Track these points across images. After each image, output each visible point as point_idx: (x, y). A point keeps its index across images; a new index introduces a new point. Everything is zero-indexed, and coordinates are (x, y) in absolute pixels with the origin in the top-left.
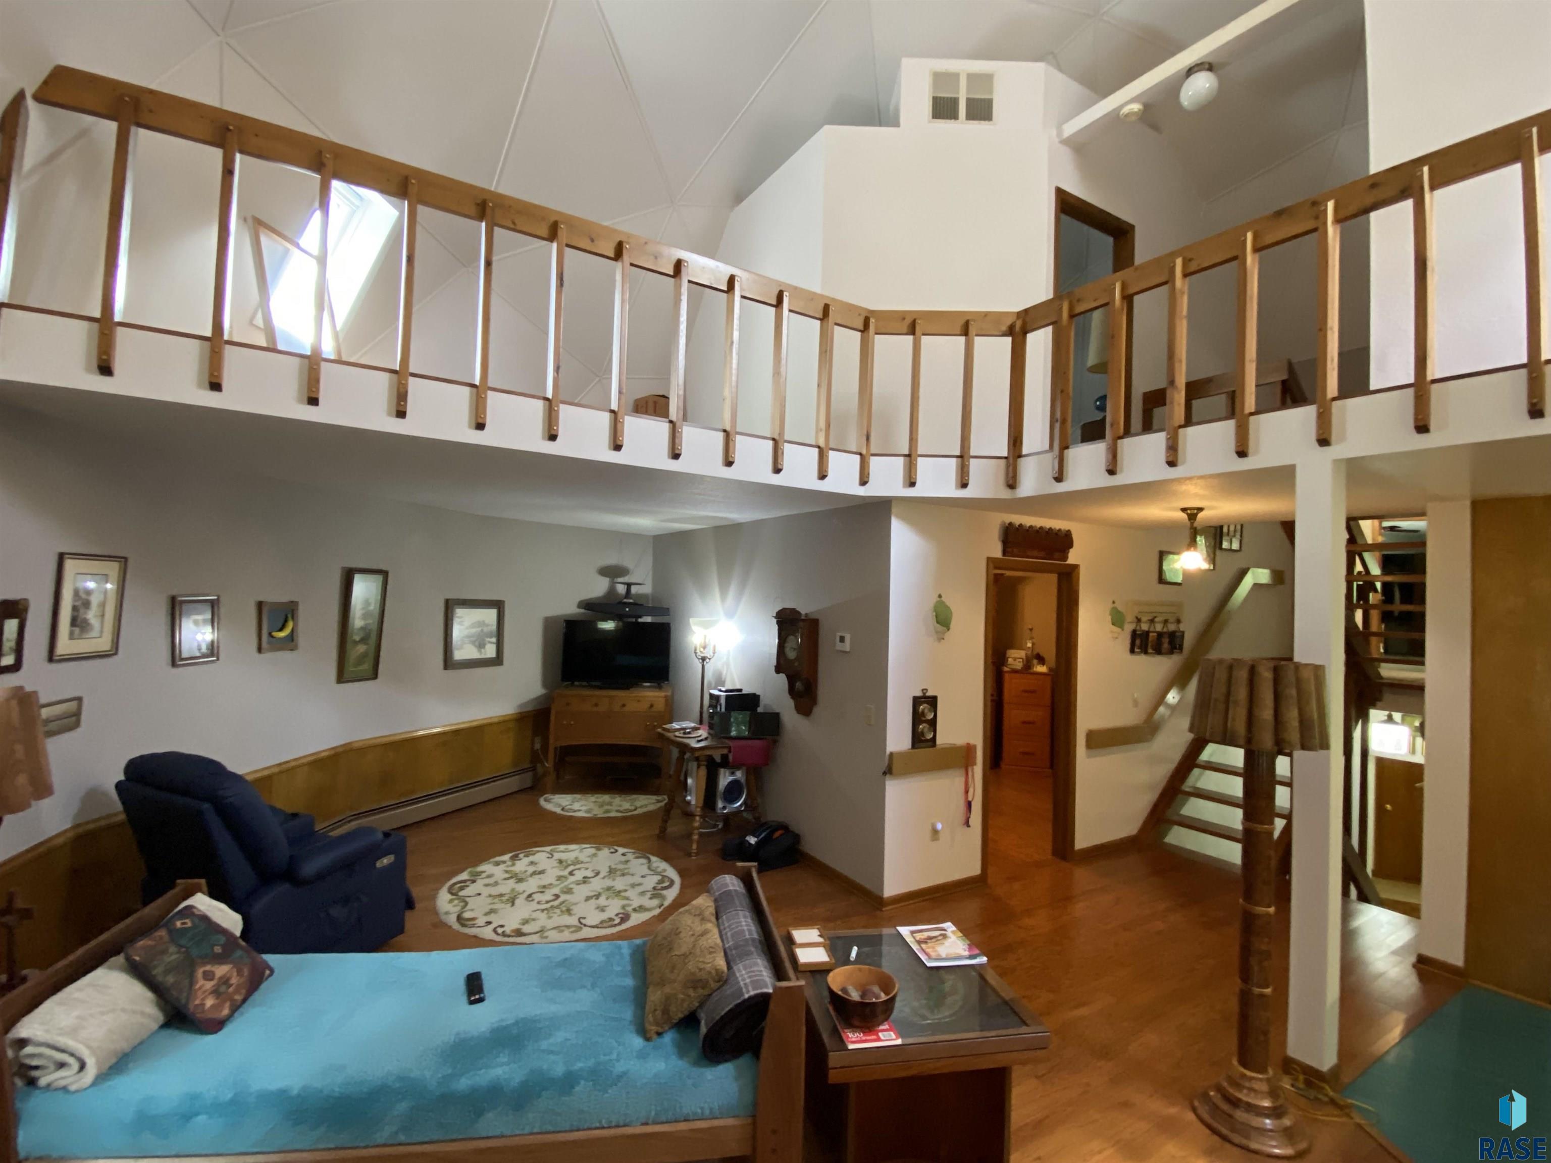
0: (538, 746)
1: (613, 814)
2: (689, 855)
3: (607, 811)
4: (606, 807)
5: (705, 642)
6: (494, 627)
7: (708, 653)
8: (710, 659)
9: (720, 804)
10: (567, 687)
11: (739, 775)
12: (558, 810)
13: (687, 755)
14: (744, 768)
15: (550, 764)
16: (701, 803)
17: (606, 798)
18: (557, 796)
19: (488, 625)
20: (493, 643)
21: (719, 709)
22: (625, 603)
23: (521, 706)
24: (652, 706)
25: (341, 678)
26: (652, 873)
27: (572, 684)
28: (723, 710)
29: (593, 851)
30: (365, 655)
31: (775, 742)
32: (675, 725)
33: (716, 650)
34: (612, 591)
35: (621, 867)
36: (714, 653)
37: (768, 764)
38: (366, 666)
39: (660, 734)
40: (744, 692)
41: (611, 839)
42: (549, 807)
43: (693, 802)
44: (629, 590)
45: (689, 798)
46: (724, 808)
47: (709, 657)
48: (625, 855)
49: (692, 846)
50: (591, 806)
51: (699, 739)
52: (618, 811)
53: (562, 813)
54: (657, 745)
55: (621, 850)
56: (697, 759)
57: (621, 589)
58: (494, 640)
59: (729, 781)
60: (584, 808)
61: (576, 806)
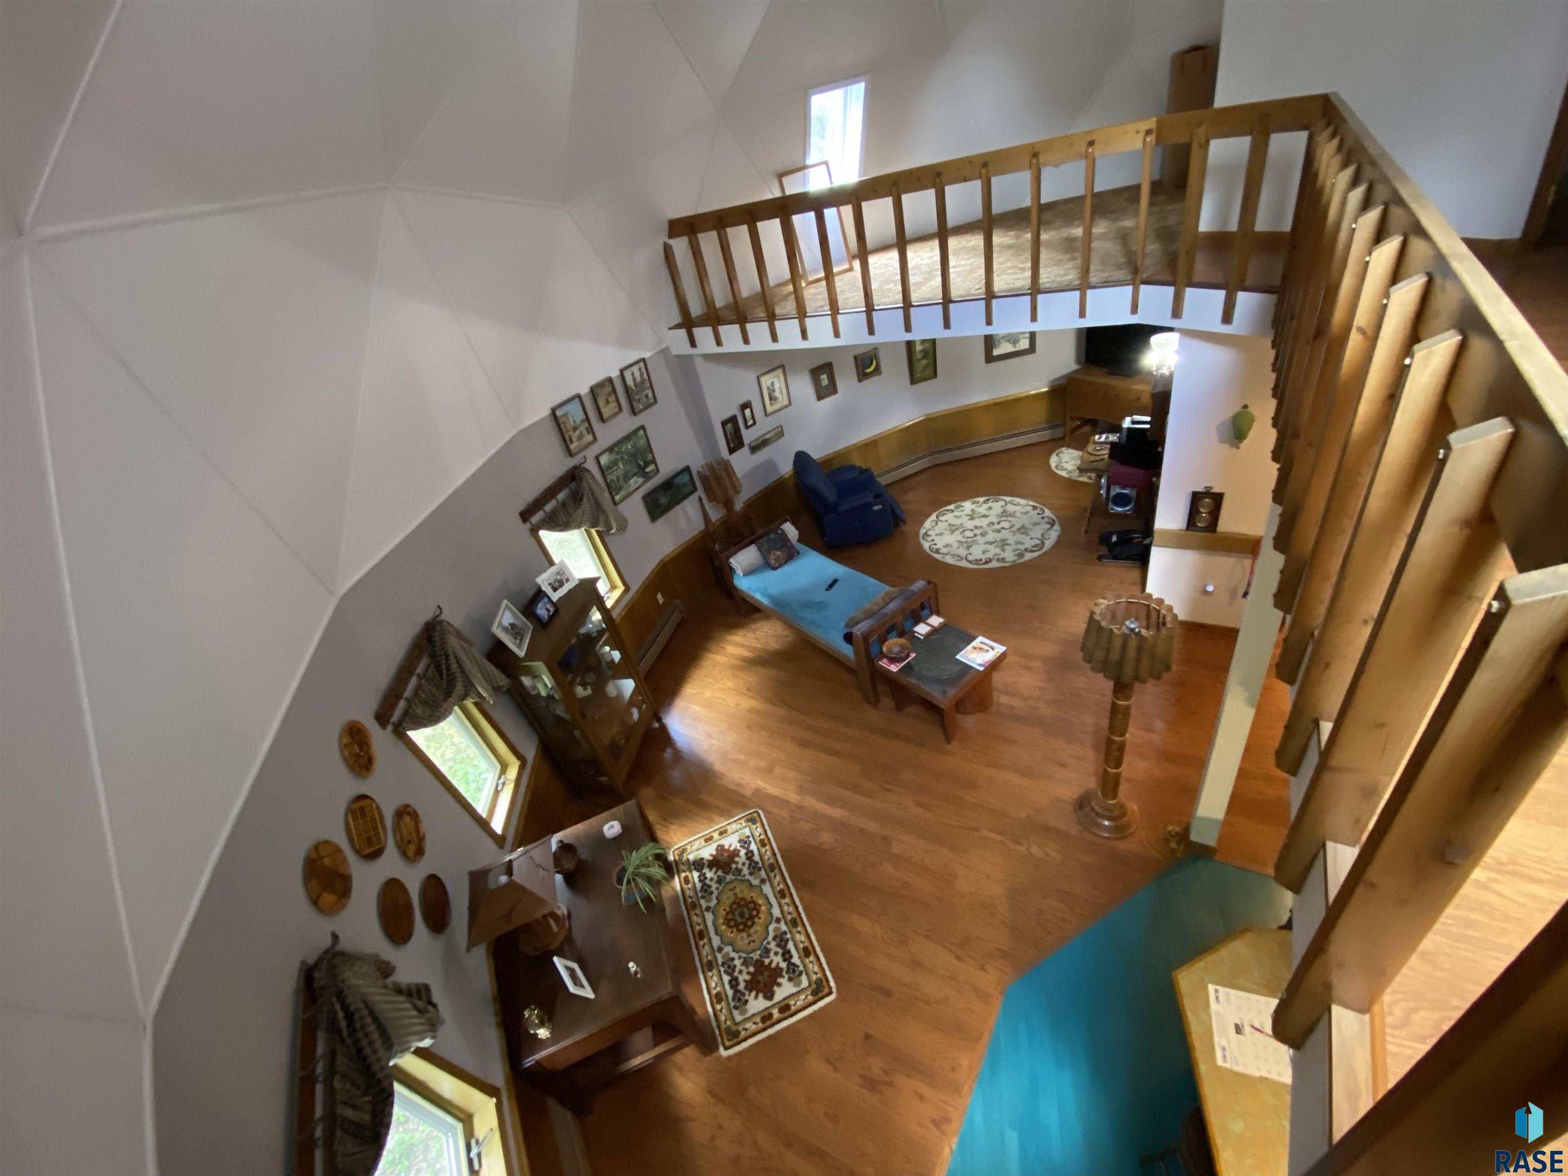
18: (1069, 451)
20: (1026, 338)
25: (913, 381)
29: (1030, 509)
30: (926, 366)
38: (929, 372)
48: (1043, 518)
60: (1071, 468)
61: (1068, 464)
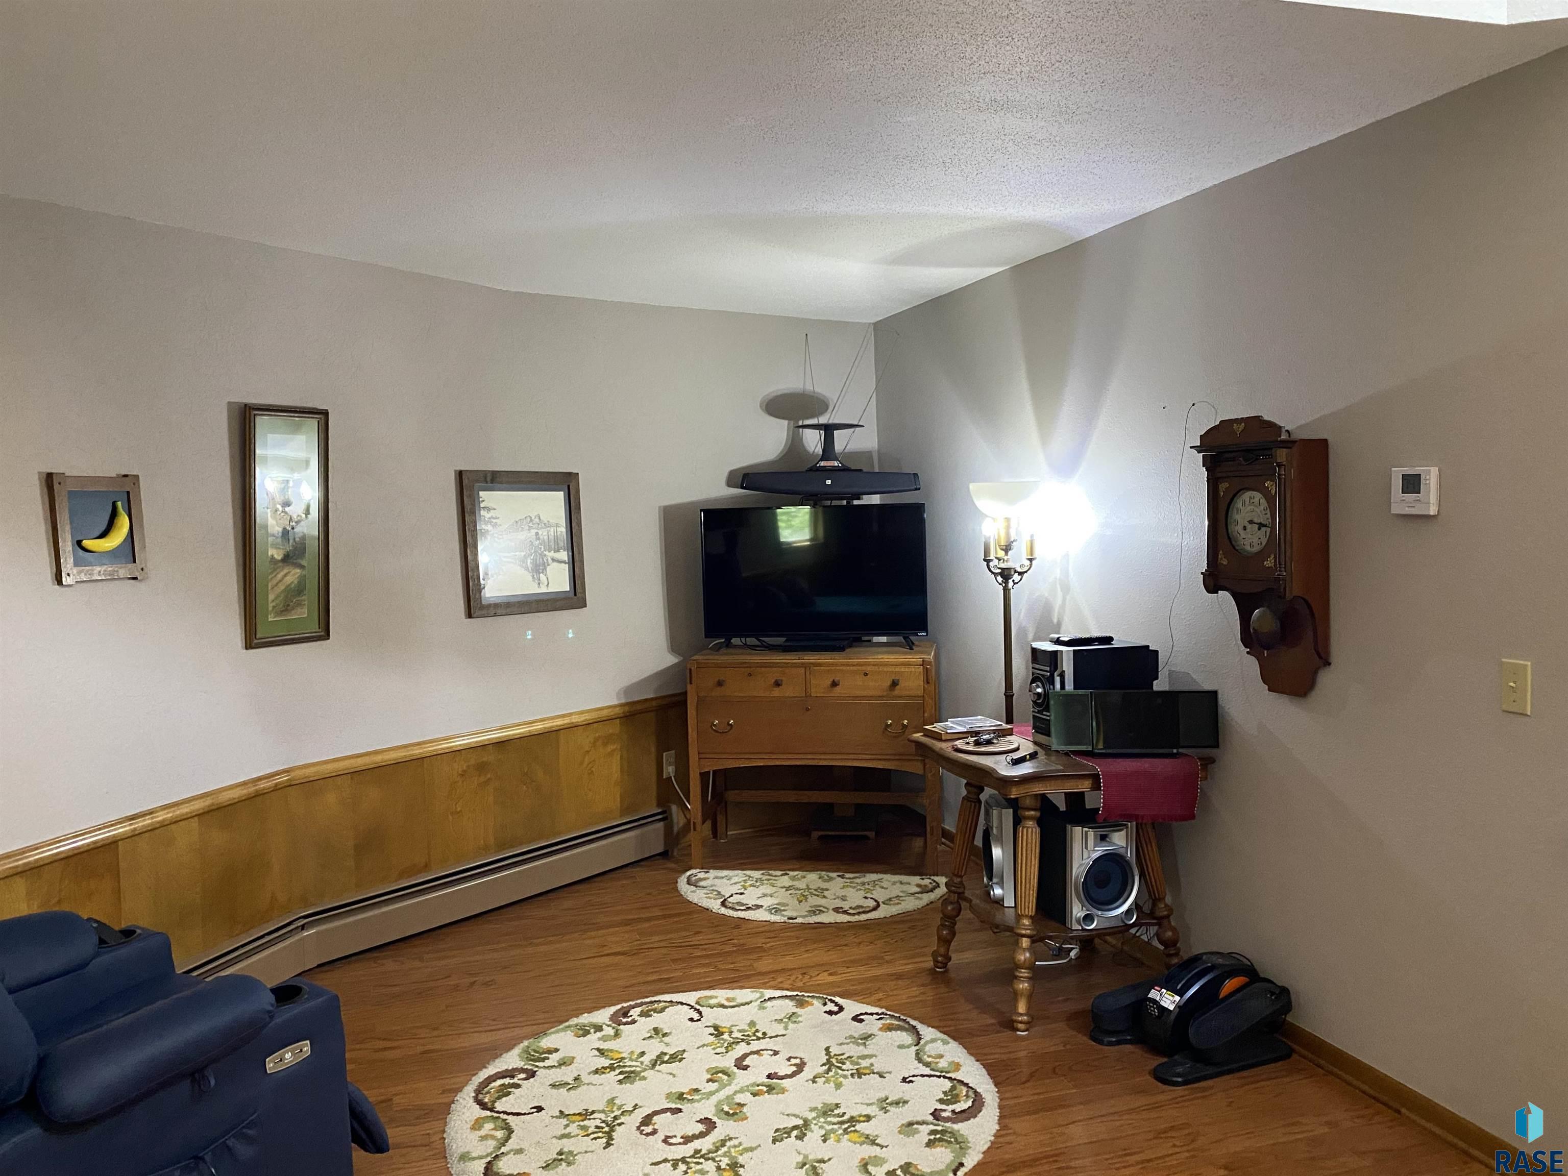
0: (670, 770)
1: (829, 918)
2: (1011, 1025)
3: (815, 911)
4: (814, 901)
5: (1008, 535)
6: (563, 530)
7: (1016, 560)
8: (1021, 574)
9: (1077, 911)
10: (717, 648)
11: (1119, 840)
12: (715, 905)
13: (988, 793)
14: (1133, 825)
15: (694, 806)
16: (1030, 905)
17: (812, 878)
18: (713, 873)
19: (547, 525)
20: (564, 562)
21: (1058, 686)
22: (824, 469)
23: (628, 690)
24: (894, 684)
25: (252, 641)
26: (927, 1071)
27: (728, 645)
28: (1069, 686)
29: (789, 1006)
30: (299, 589)
31: (1208, 762)
32: (954, 725)
33: (1036, 554)
34: (795, 447)
35: (853, 1050)
36: (1031, 560)
37: (1192, 817)
38: (304, 613)
39: (918, 744)
40: (1116, 644)
41: (825, 978)
42: (696, 896)
43: (1009, 902)
44: (829, 442)
45: (998, 891)
46: (1088, 918)
47: (1019, 570)
48: (861, 1021)
49: (1016, 1007)
50: (782, 896)
51: (1016, 756)
52: (837, 910)
53: (723, 911)
54: (916, 768)
55: (852, 1007)
56: (1014, 804)
57: (813, 441)
58: (564, 555)
59: (1096, 855)
60: (767, 902)
61: (750, 898)
